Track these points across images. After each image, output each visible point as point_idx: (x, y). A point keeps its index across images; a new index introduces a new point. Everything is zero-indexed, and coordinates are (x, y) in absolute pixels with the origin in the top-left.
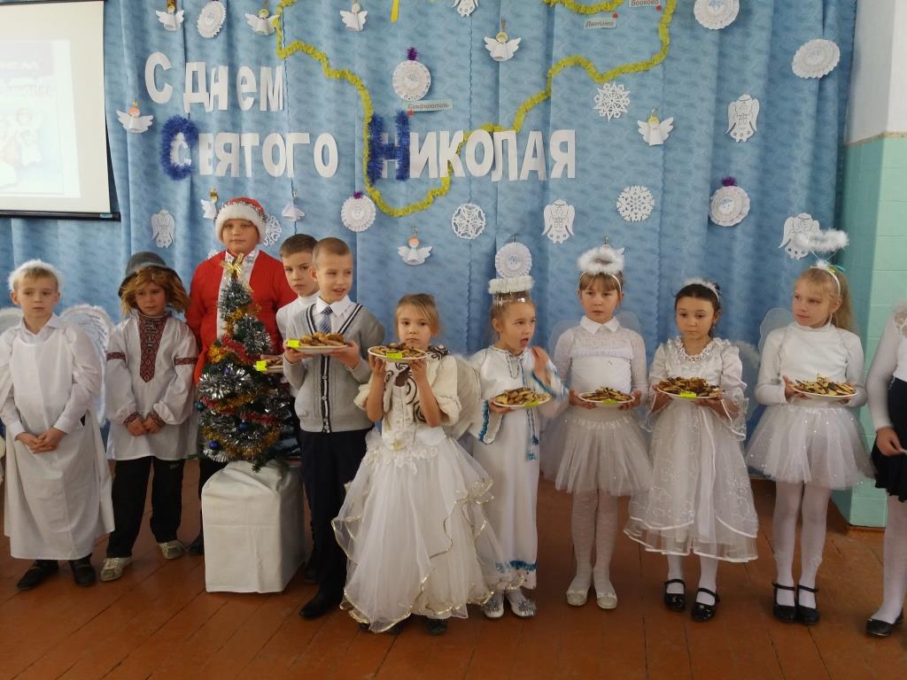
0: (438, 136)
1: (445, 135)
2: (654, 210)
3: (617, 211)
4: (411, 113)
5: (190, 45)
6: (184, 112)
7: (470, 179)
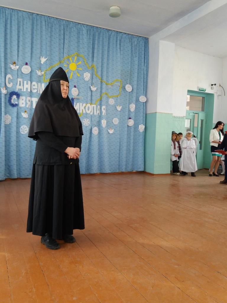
0: (80, 104)
1: (81, 104)
2: (119, 122)
3: (112, 122)
4: (74, 98)
5: (19, 74)
6: (17, 90)
7: (86, 114)
